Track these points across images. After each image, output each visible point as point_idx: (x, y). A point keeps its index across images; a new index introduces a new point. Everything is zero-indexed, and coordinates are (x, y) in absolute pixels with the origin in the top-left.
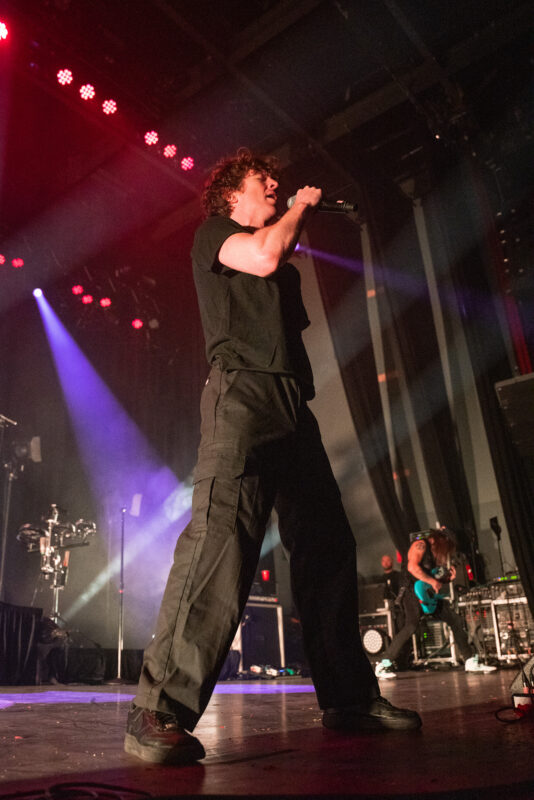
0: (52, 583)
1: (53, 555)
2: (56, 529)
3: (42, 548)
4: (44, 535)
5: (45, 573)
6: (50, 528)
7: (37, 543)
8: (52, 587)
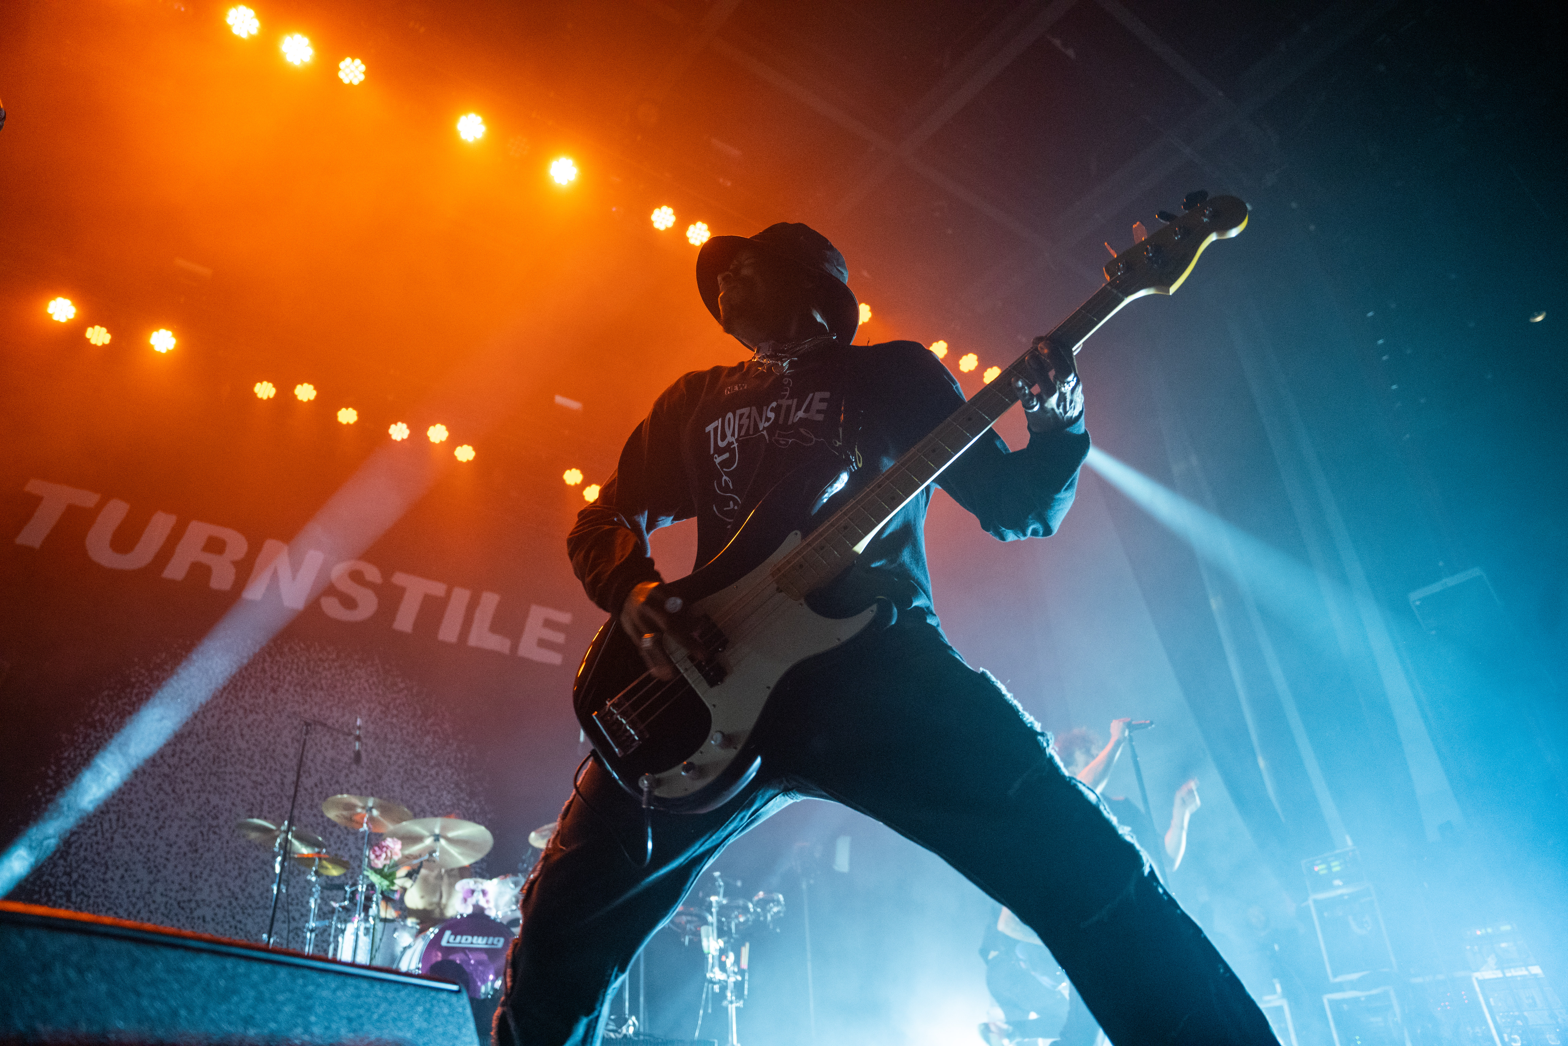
0: (725, 997)
1: (723, 952)
2: (723, 911)
3: (705, 943)
4: (705, 922)
5: (711, 982)
6: (714, 910)
7: (697, 934)
8: (725, 1003)
